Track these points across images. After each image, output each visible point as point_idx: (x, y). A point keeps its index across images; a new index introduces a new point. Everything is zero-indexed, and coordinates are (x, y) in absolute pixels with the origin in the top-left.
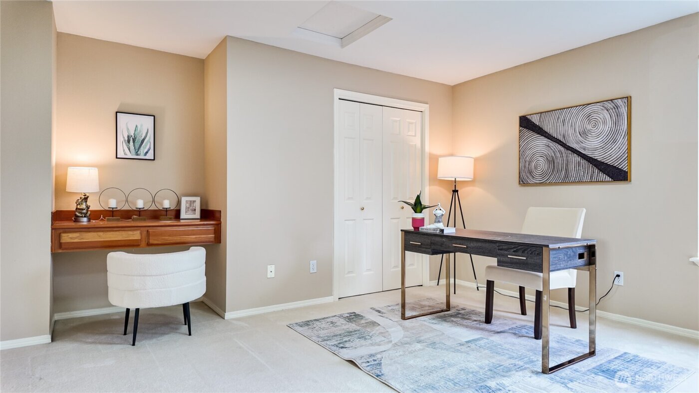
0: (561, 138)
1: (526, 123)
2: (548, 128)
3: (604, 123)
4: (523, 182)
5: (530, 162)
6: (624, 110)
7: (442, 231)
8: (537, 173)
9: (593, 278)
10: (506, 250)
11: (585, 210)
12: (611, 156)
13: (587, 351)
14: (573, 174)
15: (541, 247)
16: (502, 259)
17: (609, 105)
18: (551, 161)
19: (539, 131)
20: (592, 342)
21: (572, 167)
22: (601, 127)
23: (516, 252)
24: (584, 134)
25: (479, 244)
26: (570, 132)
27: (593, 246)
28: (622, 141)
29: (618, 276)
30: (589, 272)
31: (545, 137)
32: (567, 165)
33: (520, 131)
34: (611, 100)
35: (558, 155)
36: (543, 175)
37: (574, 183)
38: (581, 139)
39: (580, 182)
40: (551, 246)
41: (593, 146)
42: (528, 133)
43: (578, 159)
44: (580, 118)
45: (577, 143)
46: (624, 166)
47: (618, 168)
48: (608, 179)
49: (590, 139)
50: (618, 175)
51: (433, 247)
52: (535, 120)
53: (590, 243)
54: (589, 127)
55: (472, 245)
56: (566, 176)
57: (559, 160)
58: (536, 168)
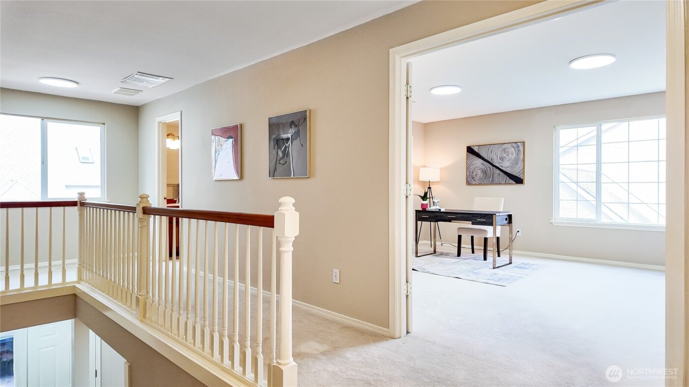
0: (490, 160)
1: (470, 150)
2: (483, 154)
3: (512, 154)
4: (468, 183)
5: (472, 173)
6: (521, 148)
7: (440, 210)
8: (477, 178)
9: (511, 231)
10: (476, 217)
11: (504, 199)
12: (515, 172)
13: (508, 262)
14: (496, 179)
15: (492, 215)
16: (474, 221)
17: (515, 145)
18: (485, 172)
19: (478, 155)
20: (511, 260)
21: (495, 175)
22: (511, 156)
23: (481, 218)
24: (502, 159)
25: (462, 215)
26: (495, 157)
27: (511, 215)
28: (520, 164)
29: (518, 231)
30: (509, 227)
31: (482, 159)
32: (493, 175)
33: (467, 155)
34: (515, 143)
35: (488, 169)
36: (480, 179)
37: (496, 184)
38: (500, 161)
39: (500, 184)
40: (497, 214)
41: (506, 165)
42: (472, 156)
43: (499, 172)
44: (500, 151)
45: (498, 163)
46: (521, 177)
47: (518, 178)
48: (514, 182)
49: (505, 162)
50: (519, 181)
51: (435, 218)
52: (476, 149)
53: (510, 214)
54: (505, 155)
55: (458, 215)
56: (493, 180)
57: (489, 172)
58: (476, 176)
